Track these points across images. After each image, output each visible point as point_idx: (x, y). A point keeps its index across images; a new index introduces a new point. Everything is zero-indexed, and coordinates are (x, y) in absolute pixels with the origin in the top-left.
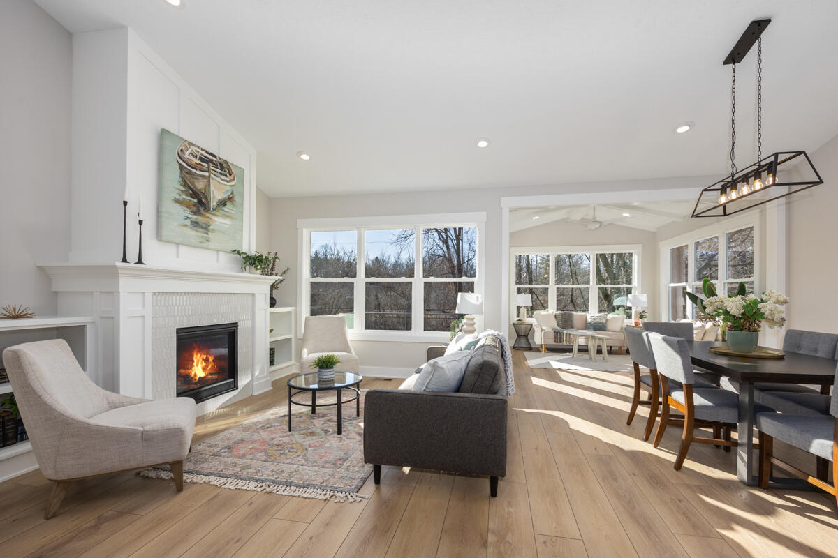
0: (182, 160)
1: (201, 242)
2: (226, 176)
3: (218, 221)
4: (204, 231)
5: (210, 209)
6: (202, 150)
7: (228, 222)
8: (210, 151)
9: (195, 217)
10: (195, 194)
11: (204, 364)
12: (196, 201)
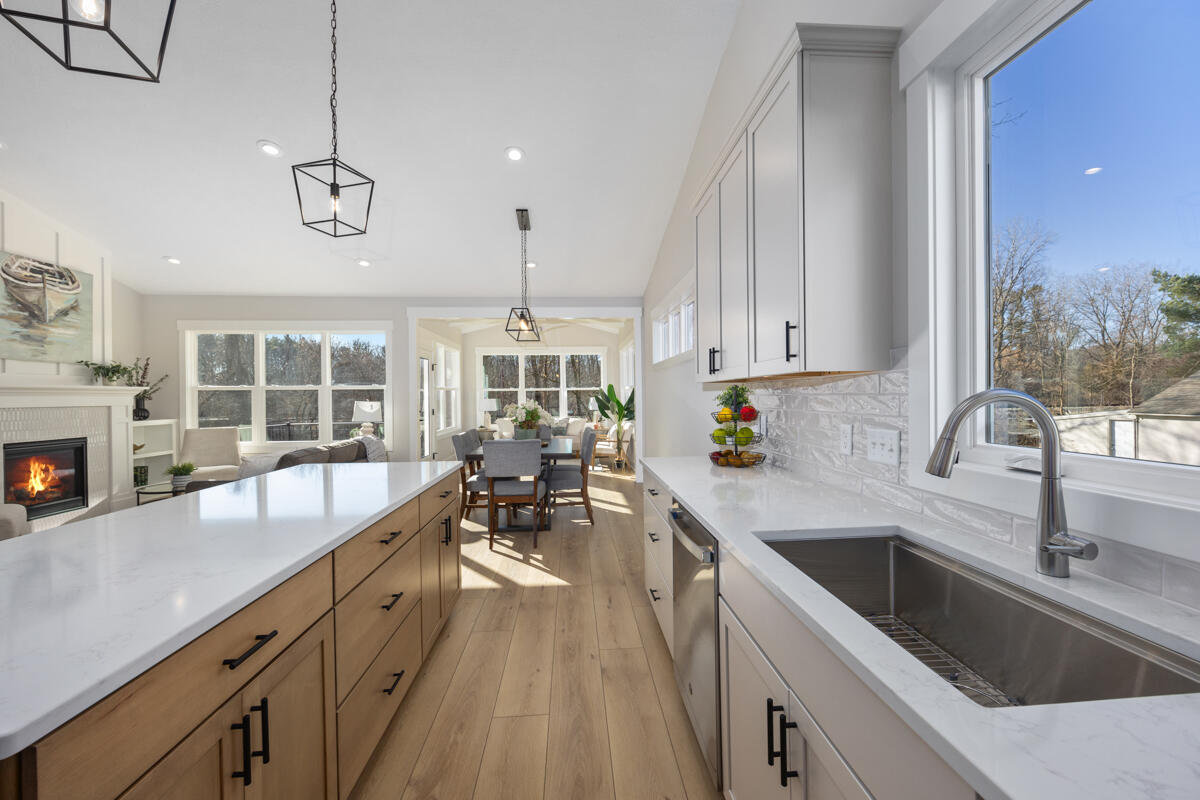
0: (8, 275)
1: (34, 356)
2: (67, 284)
3: (56, 332)
4: (40, 344)
5: (45, 321)
6: (34, 261)
7: (71, 332)
8: (44, 261)
10: (25, 307)
11: (43, 475)
12: (26, 314)
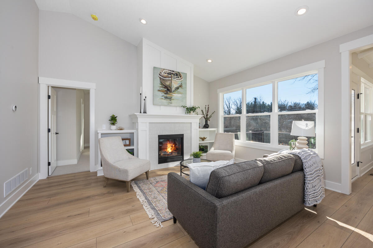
0: (161, 76)
1: (168, 104)
2: (179, 78)
3: (175, 95)
4: (170, 100)
5: (172, 92)
6: (169, 70)
7: (180, 95)
8: (172, 70)
9: (166, 95)
10: (166, 87)
11: (171, 147)
12: (166, 89)
